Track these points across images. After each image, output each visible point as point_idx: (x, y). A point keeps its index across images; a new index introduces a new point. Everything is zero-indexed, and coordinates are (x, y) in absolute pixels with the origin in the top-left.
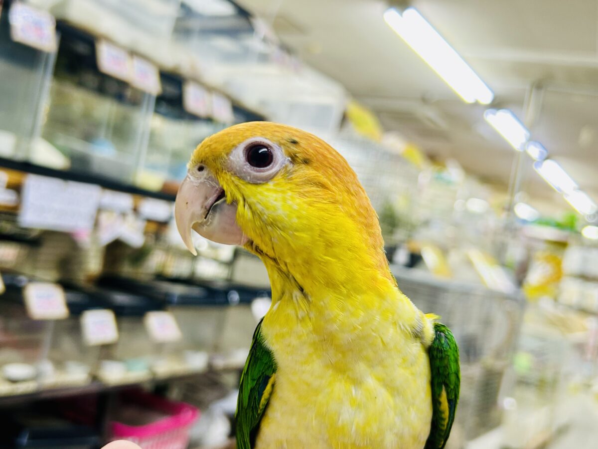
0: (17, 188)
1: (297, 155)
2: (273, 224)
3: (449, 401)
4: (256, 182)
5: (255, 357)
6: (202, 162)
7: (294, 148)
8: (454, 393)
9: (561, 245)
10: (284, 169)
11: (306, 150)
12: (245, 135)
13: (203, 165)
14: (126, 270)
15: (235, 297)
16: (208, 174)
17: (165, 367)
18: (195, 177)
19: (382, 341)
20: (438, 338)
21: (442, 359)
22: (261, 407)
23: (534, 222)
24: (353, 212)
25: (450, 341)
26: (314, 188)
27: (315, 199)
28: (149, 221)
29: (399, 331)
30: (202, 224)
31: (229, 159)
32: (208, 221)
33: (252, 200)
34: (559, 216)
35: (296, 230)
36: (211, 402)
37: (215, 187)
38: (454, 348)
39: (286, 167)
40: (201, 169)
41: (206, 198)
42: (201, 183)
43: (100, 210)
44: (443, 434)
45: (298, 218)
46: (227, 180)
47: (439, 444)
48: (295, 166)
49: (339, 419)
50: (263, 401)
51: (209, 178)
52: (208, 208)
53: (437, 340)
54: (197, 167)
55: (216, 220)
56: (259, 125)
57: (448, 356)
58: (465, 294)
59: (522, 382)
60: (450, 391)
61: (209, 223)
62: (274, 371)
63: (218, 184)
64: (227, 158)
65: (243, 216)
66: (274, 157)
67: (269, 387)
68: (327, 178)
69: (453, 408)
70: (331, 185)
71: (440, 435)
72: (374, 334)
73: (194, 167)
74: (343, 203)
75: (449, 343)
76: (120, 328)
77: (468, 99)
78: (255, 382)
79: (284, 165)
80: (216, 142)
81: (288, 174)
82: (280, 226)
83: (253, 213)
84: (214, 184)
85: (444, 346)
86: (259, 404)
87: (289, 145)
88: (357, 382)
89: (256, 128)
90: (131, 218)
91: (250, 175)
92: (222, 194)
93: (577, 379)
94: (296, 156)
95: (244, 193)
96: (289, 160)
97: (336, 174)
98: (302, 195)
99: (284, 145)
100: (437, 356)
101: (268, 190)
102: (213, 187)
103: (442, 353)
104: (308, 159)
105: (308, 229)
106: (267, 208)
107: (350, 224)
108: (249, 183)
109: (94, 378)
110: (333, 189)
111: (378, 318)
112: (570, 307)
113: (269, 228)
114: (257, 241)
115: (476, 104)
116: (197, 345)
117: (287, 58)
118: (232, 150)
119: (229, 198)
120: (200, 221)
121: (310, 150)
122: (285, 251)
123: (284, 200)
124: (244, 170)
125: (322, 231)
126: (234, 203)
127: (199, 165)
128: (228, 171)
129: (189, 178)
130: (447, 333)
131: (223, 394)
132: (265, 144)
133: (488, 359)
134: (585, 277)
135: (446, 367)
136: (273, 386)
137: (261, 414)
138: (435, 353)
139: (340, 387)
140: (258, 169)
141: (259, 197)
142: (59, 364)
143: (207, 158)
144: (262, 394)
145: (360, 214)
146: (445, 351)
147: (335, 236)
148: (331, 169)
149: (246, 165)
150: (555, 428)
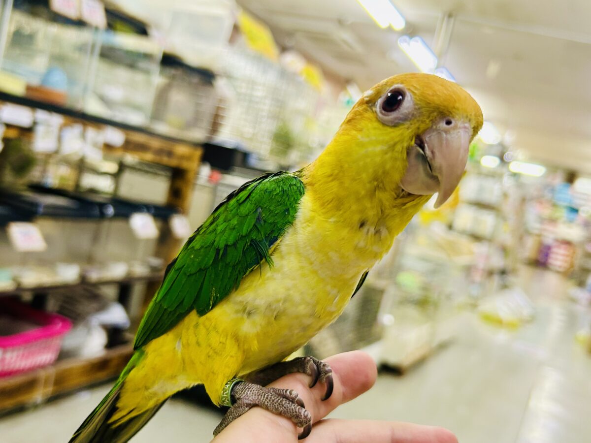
15: (111, 211)
17: (33, 278)
36: (88, 314)
77: (383, 25)
112: (463, 233)
115: (390, 29)
116: (72, 257)
131: (103, 306)
134: (481, 205)
150: (435, 343)
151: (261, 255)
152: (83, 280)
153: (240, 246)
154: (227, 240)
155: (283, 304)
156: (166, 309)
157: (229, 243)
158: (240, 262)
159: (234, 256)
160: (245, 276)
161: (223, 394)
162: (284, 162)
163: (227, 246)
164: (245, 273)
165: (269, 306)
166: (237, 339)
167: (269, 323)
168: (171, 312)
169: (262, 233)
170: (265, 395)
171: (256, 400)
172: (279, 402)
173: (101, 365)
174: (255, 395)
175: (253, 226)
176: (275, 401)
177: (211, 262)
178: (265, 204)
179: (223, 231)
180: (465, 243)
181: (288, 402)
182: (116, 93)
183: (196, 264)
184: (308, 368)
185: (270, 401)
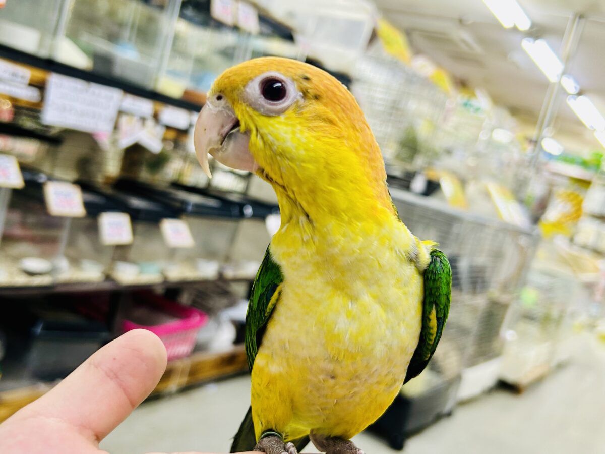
0: (40, 86)
1: (309, 91)
2: (282, 155)
3: (438, 319)
4: (269, 115)
5: (266, 267)
6: (220, 92)
7: (306, 84)
8: (443, 312)
9: (585, 183)
10: (296, 105)
11: (317, 86)
12: (262, 69)
13: (222, 95)
14: (144, 175)
15: (248, 211)
16: (225, 104)
17: (177, 273)
18: (213, 105)
19: (379, 264)
20: (433, 262)
21: (435, 280)
22: (268, 310)
23: (558, 158)
24: (357, 147)
25: (444, 266)
26: (322, 124)
27: (322, 134)
28: (168, 128)
29: (394, 255)
30: (218, 150)
31: (245, 91)
32: (223, 148)
33: (264, 131)
34: (586, 154)
35: (303, 162)
36: (219, 309)
37: (231, 116)
38: (447, 272)
39: (298, 102)
40: (219, 98)
41: (223, 126)
42: (219, 111)
43: (121, 113)
44: (430, 347)
45: (306, 150)
46: (242, 110)
47: (426, 357)
48: (306, 101)
49: (335, 327)
50: (270, 305)
51: (227, 108)
52: (224, 135)
53: (433, 264)
54: (216, 97)
55: (231, 147)
56: (275, 60)
57: (441, 278)
58: (479, 225)
59: (528, 317)
60: (440, 310)
61: (224, 150)
62: (282, 281)
63: (234, 113)
64: (243, 90)
65: (255, 145)
66: (287, 92)
67: (276, 294)
68: (335, 114)
69: (441, 326)
70: (338, 121)
71: (427, 349)
72: (371, 257)
73: (213, 95)
74: (348, 138)
75: (444, 268)
76: (134, 232)
77: (507, 24)
78: (265, 288)
79: (296, 100)
80: (235, 74)
81: (298, 108)
82: (288, 156)
83: (265, 143)
84: (230, 113)
85: (438, 270)
86: (266, 307)
87: (302, 80)
88: (354, 298)
89: (272, 63)
90: (150, 123)
91: (263, 107)
92: (237, 124)
93: (583, 318)
94: (307, 92)
95: (257, 123)
96: (300, 95)
97: (344, 111)
98: (310, 129)
99: (297, 80)
100: (431, 278)
101: (280, 123)
102: (229, 116)
103: (435, 275)
104: (319, 96)
105: (314, 161)
106: (278, 140)
107: (353, 158)
108: (262, 115)
109: (108, 278)
110: (340, 125)
111: (375, 243)
112: (584, 247)
113: (279, 158)
114: (267, 169)
115: (515, 29)
116: (210, 254)
118: (249, 83)
119: (242, 127)
120: (216, 147)
121: (321, 87)
122: (293, 180)
123: (294, 133)
124: (259, 103)
125: (327, 164)
126: (247, 132)
127: (218, 94)
128: (244, 102)
129: (209, 106)
130: (442, 259)
131: (233, 303)
132: (279, 79)
133: (494, 292)
135: (438, 288)
136: (280, 293)
137: (267, 317)
138: (429, 276)
139: (338, 301)
140: (272, 102)
141: (271, 128)
142: (75, 261)
143: (226, 89)
144: (270, 300)
145: (364, 150)
146: (438, 274)
147: (339, 168)
148: (339, 105)
149: (260, 98)
150: (553, 363)
152: (221, 277)
162: (410, 168)
173: (230, 359)
180: (588, 259)
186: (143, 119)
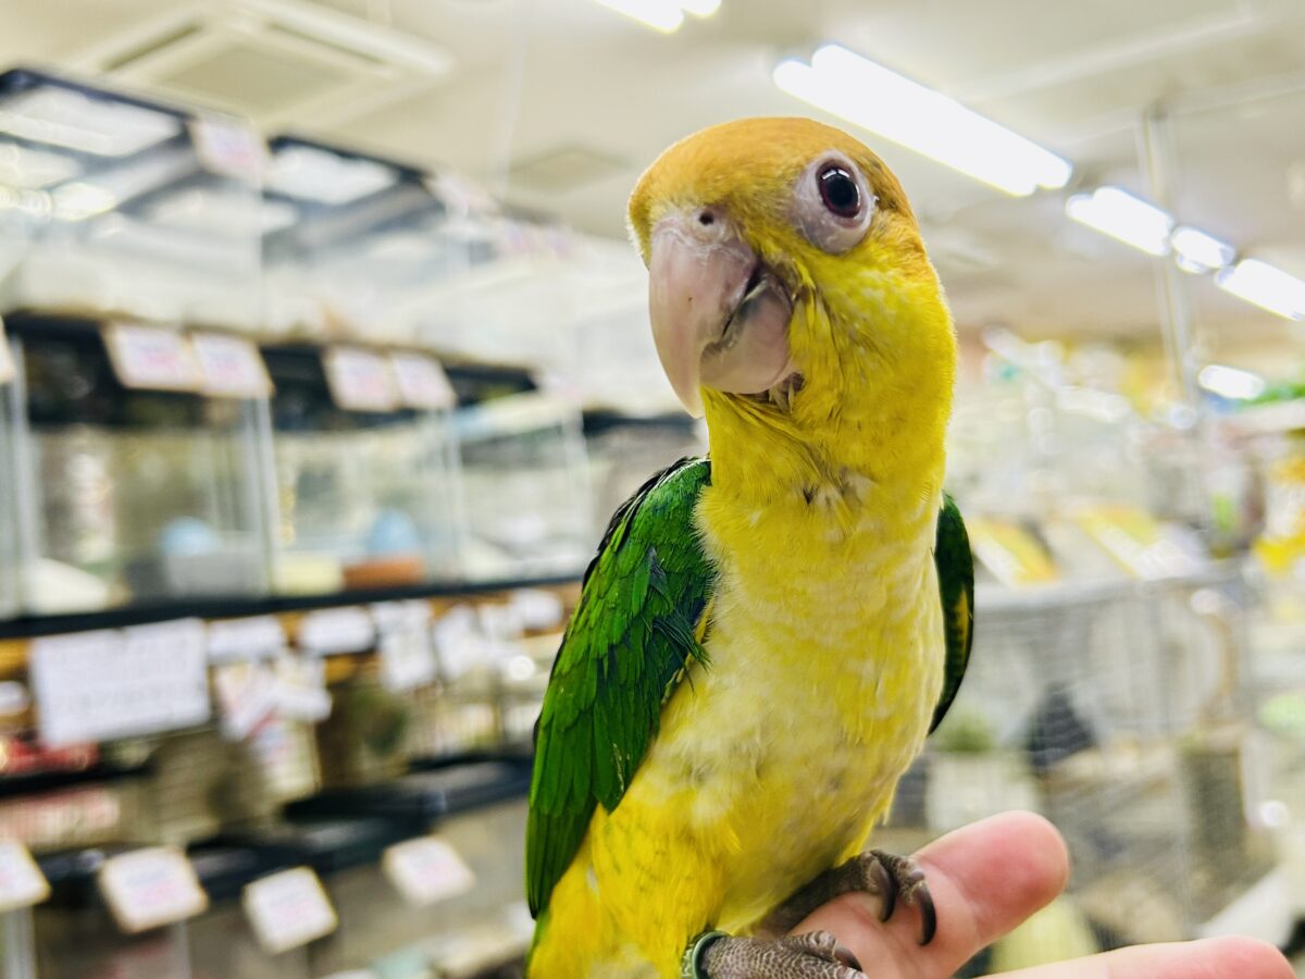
0: (20, 675)
13: (714, 212)
23: (1258, 401)
28: (330, 657)
30: (717, 348)
31: (791, 197)
32: (730, 339)
33: (836, 289)
37: (742, 261)
39: (875, 215)
40: (706, 219)
42: (712, 252)
43: (212, 668)
52: (733, 307)
54: (696, 217)
55: (745, 335)
61: (731, 343)
73: (690, 214)
77: (1020, 188)
79: (872, 212)
83: (832, 317)
87: (872, 169)
90: (287, 663)
94: (882, 192)
96: (876, 200)
99: (865, 168)
102: (737, 261)
108: (825, 252)
117: (536, 234)
120: (716, 341)
127: (703, 210)
141: (849, 281)
151: (679, 646)
153: (636, 641)
154: (609, 636)
155: (762, 738)
156: (549, 817)
157: (614, 641)
158: (645, 673)
159: (631, 663)
160: (664, 701)
161: (683, 971)
163: (612, 647)
164: (662, 696)
165: (734, 749)
166: (688, 837)
167: (748, 789)
168: (559, 819)
169: (669, 598)
170: (762, 955)
171: (747, 970)
172: (793, 965)
174: (743, 960)
175: (648, 590)
176: (785, 965)
177: (594, 690)
178: (659, 536)
179: (601, 618)
181: (812, 962)
182: (526, 528)
183: (570, 704)
184: (869, 878)
185: (773, 966)
186: (268, 661)
